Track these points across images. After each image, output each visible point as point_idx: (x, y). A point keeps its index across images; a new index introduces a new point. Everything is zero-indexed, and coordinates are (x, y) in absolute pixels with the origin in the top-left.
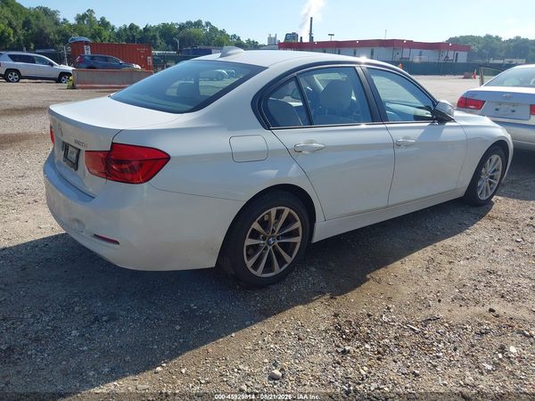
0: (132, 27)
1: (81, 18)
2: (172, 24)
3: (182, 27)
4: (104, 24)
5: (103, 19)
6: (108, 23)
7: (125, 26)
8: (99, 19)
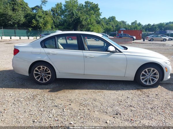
0: (149, 25)
1: (132, 23)
2: (163, 23)
3: (167, 24)
4: (139, 24)
5: (139, 23)
6: (141, 24)
7: (146, 25)
8: (138, 23)
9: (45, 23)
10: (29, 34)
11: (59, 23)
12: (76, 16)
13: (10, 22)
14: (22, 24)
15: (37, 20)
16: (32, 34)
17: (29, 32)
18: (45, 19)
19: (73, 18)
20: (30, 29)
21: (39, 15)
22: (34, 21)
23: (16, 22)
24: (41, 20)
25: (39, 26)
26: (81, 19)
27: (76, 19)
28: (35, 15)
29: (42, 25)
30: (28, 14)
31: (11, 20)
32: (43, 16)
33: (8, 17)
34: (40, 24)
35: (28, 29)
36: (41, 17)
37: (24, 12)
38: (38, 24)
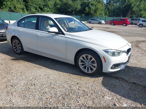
9: (96, 10)
10: (82, 19)
11: (113, 9)
12: (128, 2)
13: (69, 10)
14: (78, 11)
15: (90, 7)
16: (84, 19)
17: (82, 18)
18: (97, 6)
19: (125, 4)
20: (83, 15)
21: (92, 3)
22: (87, 8)
23: (73, 9)
24: (93, 8)
25: (90, 12)
26: (133, 5)
27: (127, 6)
28: (89, 3)
29: (93, 11)
30: (84, 3)
31: (70, 8)
32: (95, 4)
33: (68, 5)
34: (91, 11)
35: (82, 15)
36: (93, 4)
37: (81, 1)
38: (90, 10)
